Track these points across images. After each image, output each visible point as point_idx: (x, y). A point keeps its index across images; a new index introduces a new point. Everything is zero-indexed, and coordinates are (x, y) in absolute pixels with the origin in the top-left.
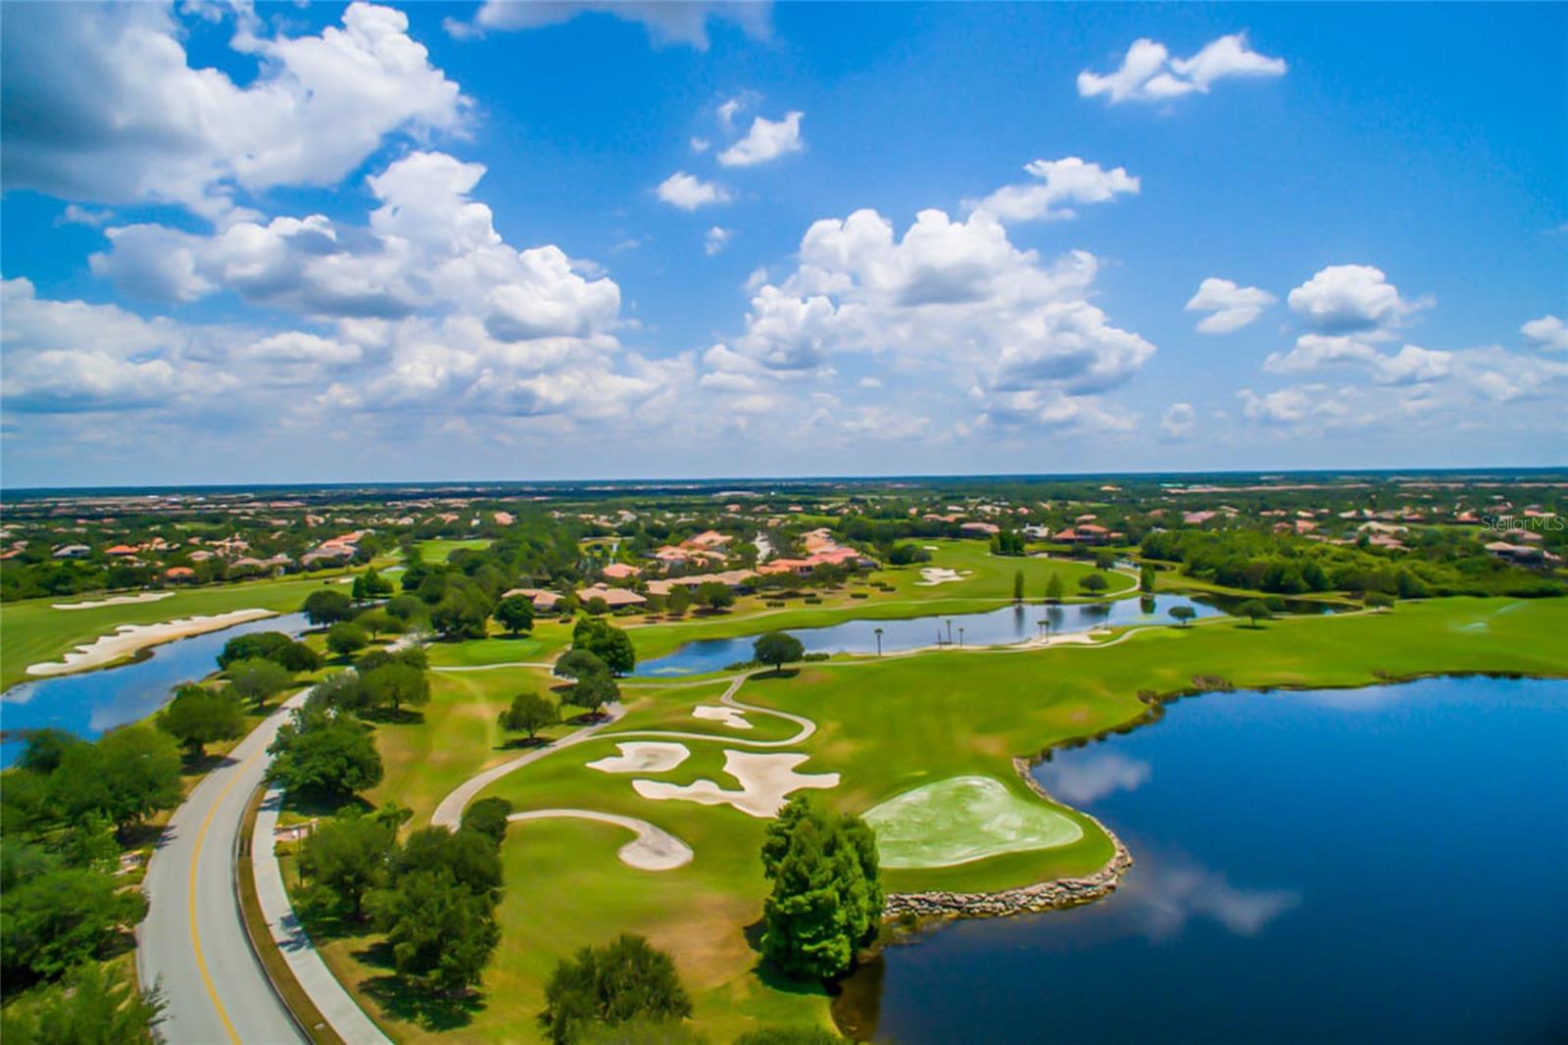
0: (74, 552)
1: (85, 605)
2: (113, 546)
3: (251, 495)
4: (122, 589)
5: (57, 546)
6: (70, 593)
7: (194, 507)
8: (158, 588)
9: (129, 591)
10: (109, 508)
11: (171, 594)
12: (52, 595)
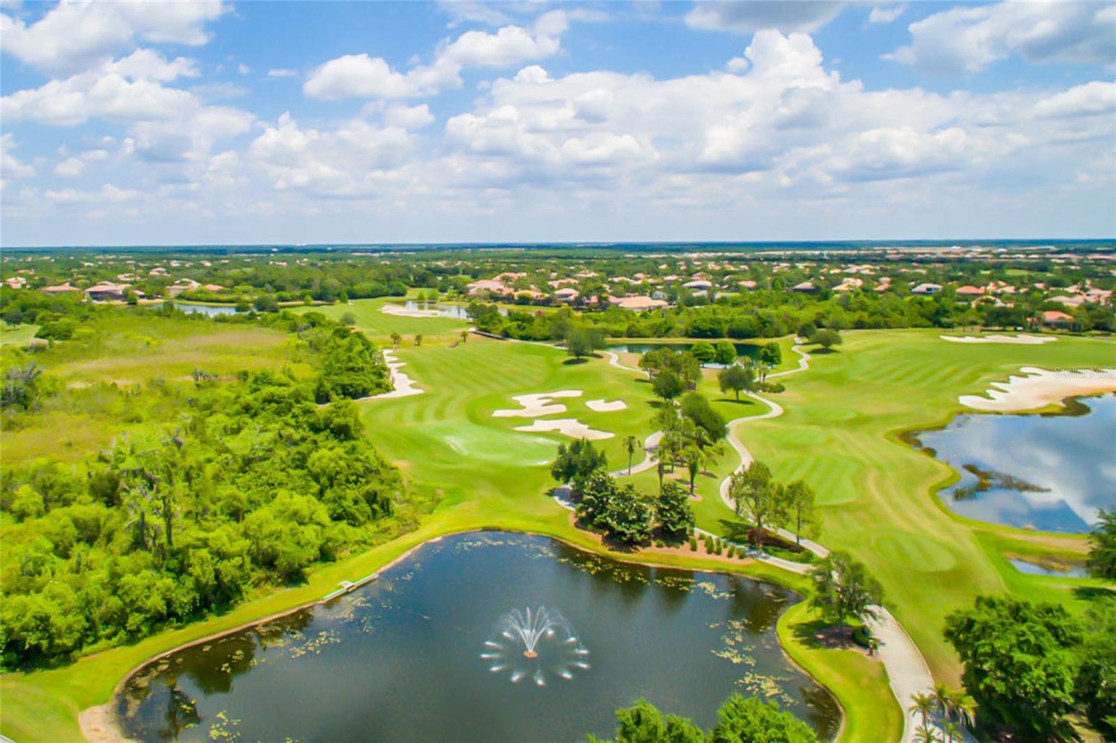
0: (929, 289)
1: (968, 340)
2: (961, 286)
3: (1052, 248)
4: (997, 328)
5: (913, 283)
6: (949, 326)
7: (1003, 256)
8: (1035, 331)
9: (1004, 330)
10: (928, 255)
11: (1052, 339)
12: (934, 326)
